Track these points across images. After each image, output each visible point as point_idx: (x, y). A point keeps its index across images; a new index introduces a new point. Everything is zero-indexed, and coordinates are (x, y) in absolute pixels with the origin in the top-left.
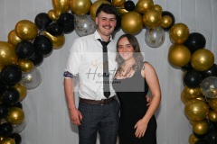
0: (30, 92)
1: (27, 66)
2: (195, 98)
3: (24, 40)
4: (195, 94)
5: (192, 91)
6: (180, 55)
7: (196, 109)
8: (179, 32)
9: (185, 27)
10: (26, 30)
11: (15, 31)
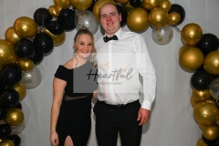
0: (29, 92)
1: (27, 65)
2: (205, 101)
3: (23, 38)
4: (204, 96)
5: (201, 93)
6: (192, 58)
7: (205, 113)
8: (192, 33)
9: (197, 28)
10: (25, 27)
11: (14, 28)
